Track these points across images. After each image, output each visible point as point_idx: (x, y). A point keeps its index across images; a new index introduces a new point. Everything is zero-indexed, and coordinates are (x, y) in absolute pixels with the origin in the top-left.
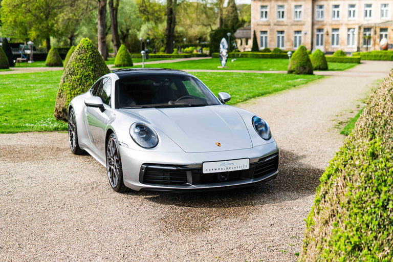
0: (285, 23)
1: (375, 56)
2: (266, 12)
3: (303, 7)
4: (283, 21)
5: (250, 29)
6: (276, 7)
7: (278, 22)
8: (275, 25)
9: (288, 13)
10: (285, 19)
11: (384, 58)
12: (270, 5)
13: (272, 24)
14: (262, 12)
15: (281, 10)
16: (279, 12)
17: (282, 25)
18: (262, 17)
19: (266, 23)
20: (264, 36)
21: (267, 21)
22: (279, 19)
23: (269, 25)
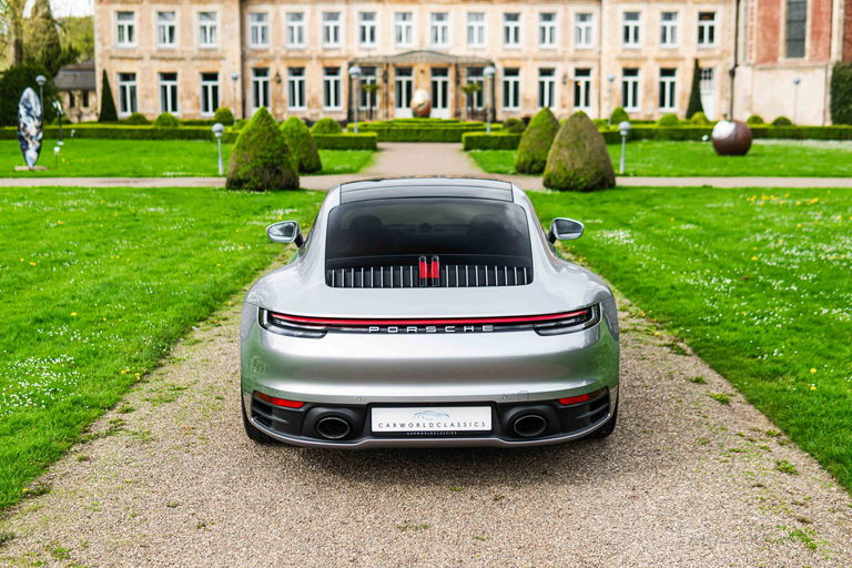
0: (179, 55)
1: (405, 133)
2: (130, 28)
3: (218, 16)
4: (172, 51)
5: (93, 70)
6: (154, 15)
7: (160, 50)
8: (153, 58)
9: (182, 30)
10: (176, 44)
12: (141, 9)
13: (147, 57)
14: (121, 28)
15: (167, 24)
16: (164, 27)
17: (172, 59)
18: (121, 38)
19: (131, 55)
20: (128, 84)
21: (134, 50)
22: (163, 46)
23: (140, 58)
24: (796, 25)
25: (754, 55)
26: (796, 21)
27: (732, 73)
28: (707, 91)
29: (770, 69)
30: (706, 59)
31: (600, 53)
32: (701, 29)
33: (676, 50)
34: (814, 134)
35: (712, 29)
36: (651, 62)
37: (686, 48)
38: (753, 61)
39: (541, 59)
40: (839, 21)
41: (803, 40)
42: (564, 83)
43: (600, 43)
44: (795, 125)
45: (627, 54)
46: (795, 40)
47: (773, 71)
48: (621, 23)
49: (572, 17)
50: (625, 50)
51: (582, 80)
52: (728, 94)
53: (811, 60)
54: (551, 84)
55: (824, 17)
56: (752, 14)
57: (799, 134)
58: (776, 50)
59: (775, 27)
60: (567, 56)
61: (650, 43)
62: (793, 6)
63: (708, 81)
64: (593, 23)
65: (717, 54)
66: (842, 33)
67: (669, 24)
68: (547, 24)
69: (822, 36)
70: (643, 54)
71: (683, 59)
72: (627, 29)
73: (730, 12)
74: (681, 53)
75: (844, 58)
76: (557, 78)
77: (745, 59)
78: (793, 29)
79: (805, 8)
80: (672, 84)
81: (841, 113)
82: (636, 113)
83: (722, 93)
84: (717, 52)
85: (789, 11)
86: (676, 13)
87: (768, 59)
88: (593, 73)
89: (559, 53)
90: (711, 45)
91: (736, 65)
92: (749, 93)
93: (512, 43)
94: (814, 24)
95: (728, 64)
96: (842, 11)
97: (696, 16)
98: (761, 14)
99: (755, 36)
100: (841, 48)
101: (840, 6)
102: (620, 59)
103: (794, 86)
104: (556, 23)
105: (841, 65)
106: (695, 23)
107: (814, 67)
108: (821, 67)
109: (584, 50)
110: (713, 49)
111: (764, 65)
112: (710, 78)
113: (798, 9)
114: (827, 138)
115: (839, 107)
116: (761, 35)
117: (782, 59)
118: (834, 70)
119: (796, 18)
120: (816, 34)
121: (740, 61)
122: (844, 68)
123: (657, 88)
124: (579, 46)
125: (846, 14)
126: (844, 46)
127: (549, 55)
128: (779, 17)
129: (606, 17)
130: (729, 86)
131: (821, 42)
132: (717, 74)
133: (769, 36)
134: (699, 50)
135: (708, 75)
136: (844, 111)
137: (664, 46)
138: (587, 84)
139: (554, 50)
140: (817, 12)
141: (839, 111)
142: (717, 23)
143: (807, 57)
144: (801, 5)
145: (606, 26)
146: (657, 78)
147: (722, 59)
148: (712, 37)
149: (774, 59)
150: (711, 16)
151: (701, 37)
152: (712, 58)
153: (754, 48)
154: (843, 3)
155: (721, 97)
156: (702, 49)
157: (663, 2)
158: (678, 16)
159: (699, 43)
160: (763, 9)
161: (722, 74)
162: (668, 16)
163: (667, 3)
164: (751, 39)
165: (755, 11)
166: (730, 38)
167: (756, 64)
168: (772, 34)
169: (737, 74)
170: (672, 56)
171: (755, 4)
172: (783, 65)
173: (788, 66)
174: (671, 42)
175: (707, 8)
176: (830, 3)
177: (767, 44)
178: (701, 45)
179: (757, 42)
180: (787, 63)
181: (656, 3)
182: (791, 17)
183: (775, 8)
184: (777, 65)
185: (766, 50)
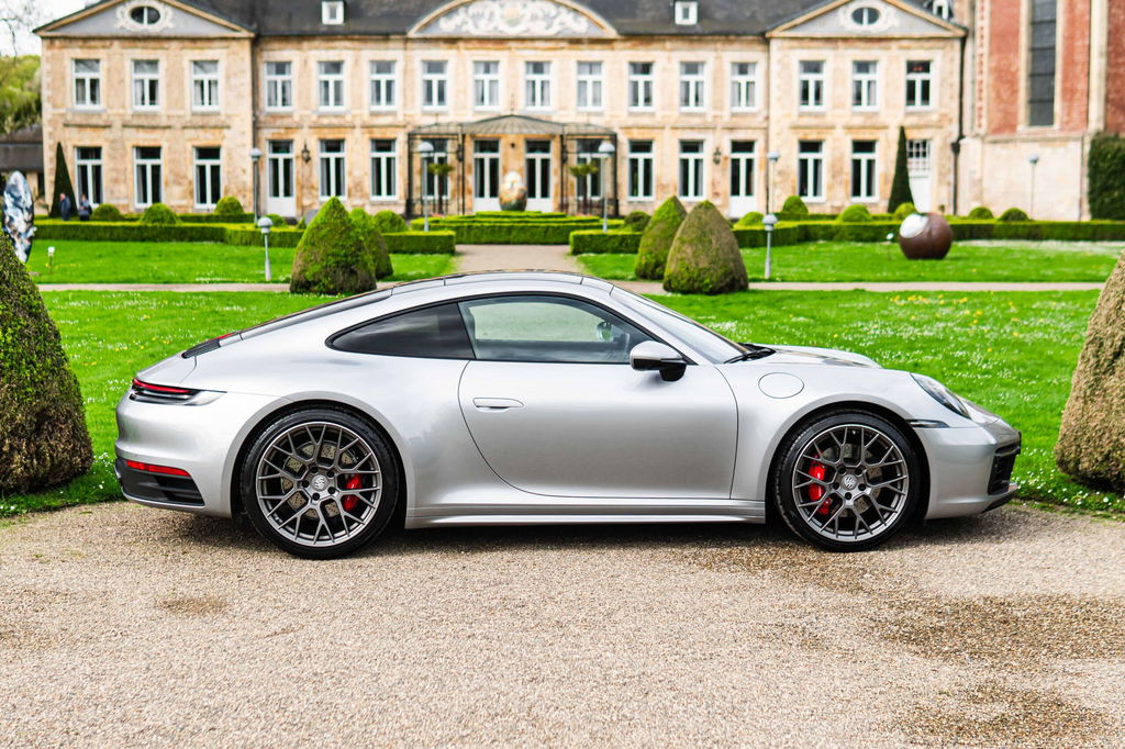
0: (164, 122)
1: (493, 230)
2: (94, 83)
3: (221, 66)
4: (154, 115)
5: (37, 142)
6: (129, 65)
7: (137, 115)
8: (125, 126)
9: (168, 85)
10: (160, 107)
11: (522, 237)
12: (109, 56)
13: (118, 124)
14: (80, 82)
15: (147, 76)
16: (142, 81)
17: (154, 128)
18: (80, 98)
19: (94, 121)
20: (90, 163)
21: (99, 114)
22: (140, 108)
23: (107, 126)
24: (1043, 79)
25: (984, 121)
26: (1040, 75)
27: (956, 148)
28: (921, 173)
29: (1007, 141)
30: (918, 127)
31: (767, 118)
32: (911, 85)
33: (876, 114)
34: (1057, 232)
35: (926, 85)
36: (839, 132)
37: (889, 112)
38: (982, 131)
39: (684, 128)
40: (1099, 75)
41: (1052, 101)
42: (717, 162)
43: (768, 105)
44: (1031, 220)
45: (805, 121)
46: (1041, 101)
47: (1010, 145)
48: (798, 76)
49: (728, 68)
50: (801, 115)
51: (743, 157)
52: (951, 178)
53: (1062, 129)
54: (697, 162)
55: (1079, 68)
56: (981, 63)
57: (1036, 232)
58: (1014, 115)
59: (1013, 84)
60: (720, 123)
61: (837, 105)
62: (1039, 53)
63: (921, 159)
64: (756, 75)
65: (934, 120)
66: (1103, 92)
67: (864, 78)
68: (692, 79)
69: (1078, 96)
70: (829, 120)
71: (885, 127)
72: (805, 84)
73: (952, 60)
74: (882, 119)
75: (1106, 126)
76: (706, 155)
77: (972, 128)
78: (1037, 85)
79: (1053, 57)
80: (871, 163)
81: (1102, 203)
82: (819, 204)
83: (942, 175)
84: (935, 118)
85: (1032, 61)
86: (875, 63)
87: (1003, 128)
88: (758, 147)
89: (709, 119)
90: (925, 108)
91: (961, 136)
92: (978, 176)
93: (641, 107)
94: (1065, 79)
95: (950, 134)
96: (1103, 61)
97: (904, 67)
98: (994, 64)
99: (984, 95)
100: (1102, 113)
101: (1101, 54)
102: (796, 128)
103: (1029, 166)
104: (705, 76)
105: (1102, 136)
106: (902, 77)
107: (1066, 140)
108: (1076, 140)
109: (744, 115)
110: (927, 113)
111: (997, 137)
112: (924, 154)
113: (1045, 57)
114: (1075, 239)
115: (1100, 194)
116: (993, 95)
117: (1022, 128)
118: (1093, 143)
119: (1043, 71)
120: (1069, 93)
121: (965, 132)
122: (1106, 140)
123: (848, 169)
124: (737, 109)
125: (1109, 64)
126: (1106, 110)
127: (695, 121)
128: (1018, 70)
129: (775, 68)
130: (951, 165)
131: (1076, 104)
132: (934, 148)
133: (1005, 95)
135: (921, 150)
136: (1107, 200)
137: (857, 108)
138: (750, 163)
139: (702, 115)
140: (1070, 62)
141: (1098, 202)
142: (933, 76)
143: (1057, 125)
144: (1048, 53)
145: (774, 82)
146: (849, 155)
147: (941, 127)
148: (926, 97)
149: (1012, 127)
150: (925, 66)
151: (911, 97)
152: (927, 126)
153: (984, 112)
154: (1104, 49)
155: (940, 181)
156: (911, 114)
157: (856, 48)
158: (878, 66)
159: (908, 104)
160: (996, 57)
161: (941, 149)
162: (863, 67)
163: (863, 49)
164: (980, 99)
165: (985, 59)
166: (951, 97)
167: (987, 134)
168: (1008, 93)
169: (962, 149)
170: (869, 123)
171: (985, 50)
172: (1023, 136)
173: (1032, 137)
174: (869, 104)
175: (919, 55)
176: (1086, 49)
177: (1002, 106)
178: (911, 108)
179: (988, 104)
180: (1029, 134)
181: (846, 49)
182: (1034, 68)
183: (1011, 56)
184: (1016, 136)
185: (1000, 115)
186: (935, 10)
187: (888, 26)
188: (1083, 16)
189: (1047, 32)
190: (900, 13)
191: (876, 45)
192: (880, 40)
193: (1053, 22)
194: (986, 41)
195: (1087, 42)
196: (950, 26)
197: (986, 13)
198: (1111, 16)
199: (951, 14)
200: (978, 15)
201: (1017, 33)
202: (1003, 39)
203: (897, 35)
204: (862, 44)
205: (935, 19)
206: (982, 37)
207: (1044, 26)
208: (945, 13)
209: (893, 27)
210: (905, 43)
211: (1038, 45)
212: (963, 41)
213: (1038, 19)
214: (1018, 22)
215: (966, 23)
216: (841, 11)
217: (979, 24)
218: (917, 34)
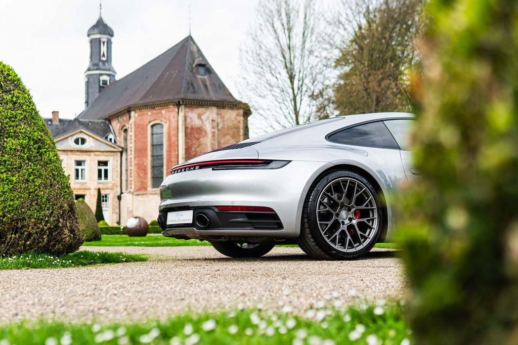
24: (158, 168)
25: (133, 186)
26: (156, 167)
27: (119, 198)
28: (106, 209)
29: (143, 194)
30: (103, 189)
32: (100, 171)
33: (85, 183)
35: (106, 171)
37: (91, 183)
38: (132, 190)
41: (162, 177)
46: (157, 178)
47: (145, 196)
52: (118, 211)
56: (131, 162)
58: (146, 183)
59: (145, 170)
62: (155, 158)
63: (105, 203)
67: (80, 168)
71: (89, 189)
73: (117, 161)
74: (88, 185)
77: (127, 189)
78: (155, 171)
79: (162, 159)
83: (114, 210)
84: (110, 185)
85: (153, 160)
86: (84, 161)
87: (141, 189)
90: (106, 181)
91: (122, 193)
92: (131, 209)
95: (117, 192)
97: (97, 163)
98: (136, 162)
99: (133, 175)
106: (96, 168)
110: (107, 183)
111: (139, 193)
112: (106, 201)
113: (158, 159)
116: (137, 175)
117: (149, 189)
119: (158, 165)
121: (123, 191)
128: (147, 164)
130: (117, 205)
132: (110, 198)
133: (141, 175)
134: (99, 183)
135: (105, 199)
137: (77, 181)
140: (169, 161)
142: (109, 167)
144: (160, 157)
147: (113, 189)
148: (106, 176)
149: (145, 189)
150: (105, 163)
151: (100, 176)
152: (107, 189)
153: (133, 182)
154: (184, 156)
155: (113, 213)
156: (101, 183)
157: (76, 155)
158: (86, 162)
159: (99, 179)
160: (137, 159)
161: (113, 198)
162: (79, 163)
163: (79, 155)
164: (131, 177)
165: (133, 160)
166: (117, 177)
167: (134, 191)
168: (143, 174)
169: (122, 198)
170: (82, 187)
171: (133, 156)
172: (150, 192)
173: (154, 192)
174: (82, 179)
175: (103, 158)
176: (177, 156)
177: (140, 180)
178: (100, 181)
179: (135, 179)
180: (153, 191)
181: (72, 155)
182: (153, 164)
183: (144, 159)
184: (147, 192)
185: (140, 184)
186: (109, 140)
187: (90, 145)
188: (174, 142)
189: (159, 149)
190: (95, 140)
191: (85, 154)
192: (87, 151)
193: (162, 145)
194: (133, 153)
195: (177, 153)
196: (116, 147)
197: (133, 141)
198: (186, 143)
199: (115, 142)
200: (129, 142)
201: (146, 150)
202: (140, 152)
203: (94, 149)
204: (79, 153)
205: (109, 143)
206: (131, 151)
207: (158, 146)
208: (113, 141)
209: (92, 146)
210: (97, 153)
211: (155, 154)
212: (121, 153)
213: (155, 144)
214: (147, 145)
215: (123, 145)
216: (70, 138)
217: (129, 145)
218: (102, 150)
